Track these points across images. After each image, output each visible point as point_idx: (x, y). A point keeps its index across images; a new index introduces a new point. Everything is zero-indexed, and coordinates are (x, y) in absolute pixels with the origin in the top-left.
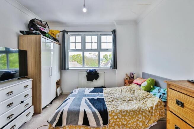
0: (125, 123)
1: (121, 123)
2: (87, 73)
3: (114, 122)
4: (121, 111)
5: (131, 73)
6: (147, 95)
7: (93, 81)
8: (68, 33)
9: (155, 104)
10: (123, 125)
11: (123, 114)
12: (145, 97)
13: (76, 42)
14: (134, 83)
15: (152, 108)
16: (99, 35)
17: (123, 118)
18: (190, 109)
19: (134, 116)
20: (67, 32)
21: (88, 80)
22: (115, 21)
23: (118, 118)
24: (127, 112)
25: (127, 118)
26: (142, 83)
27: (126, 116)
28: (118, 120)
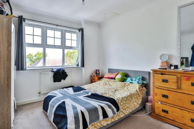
0: (128, 106)
1: (126, 107)
2: (53, 73)
3: (122, 108)
4: (122, 98)
5: (96, 70)
6: (125, 84)
7: (60, 81)
8: (26, 21)
9: (137, 88)
10: (127, 107)
11: (125, 99)
12: (124, 86)
13: (34, 35)
14: (105, 78)
15: (137, 91)
16: (64, 31)
17: (126, 102)
18: (173, 82)
19: (131, 99)
20: (24, 20)
21: (55, 81)
22: (84, 20)
23: (123, 104)
24: (126, 98)
25: (128, 102)
26: (116, 76)
27: (127, 101)
28: (124, 105)
